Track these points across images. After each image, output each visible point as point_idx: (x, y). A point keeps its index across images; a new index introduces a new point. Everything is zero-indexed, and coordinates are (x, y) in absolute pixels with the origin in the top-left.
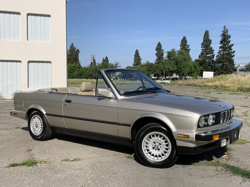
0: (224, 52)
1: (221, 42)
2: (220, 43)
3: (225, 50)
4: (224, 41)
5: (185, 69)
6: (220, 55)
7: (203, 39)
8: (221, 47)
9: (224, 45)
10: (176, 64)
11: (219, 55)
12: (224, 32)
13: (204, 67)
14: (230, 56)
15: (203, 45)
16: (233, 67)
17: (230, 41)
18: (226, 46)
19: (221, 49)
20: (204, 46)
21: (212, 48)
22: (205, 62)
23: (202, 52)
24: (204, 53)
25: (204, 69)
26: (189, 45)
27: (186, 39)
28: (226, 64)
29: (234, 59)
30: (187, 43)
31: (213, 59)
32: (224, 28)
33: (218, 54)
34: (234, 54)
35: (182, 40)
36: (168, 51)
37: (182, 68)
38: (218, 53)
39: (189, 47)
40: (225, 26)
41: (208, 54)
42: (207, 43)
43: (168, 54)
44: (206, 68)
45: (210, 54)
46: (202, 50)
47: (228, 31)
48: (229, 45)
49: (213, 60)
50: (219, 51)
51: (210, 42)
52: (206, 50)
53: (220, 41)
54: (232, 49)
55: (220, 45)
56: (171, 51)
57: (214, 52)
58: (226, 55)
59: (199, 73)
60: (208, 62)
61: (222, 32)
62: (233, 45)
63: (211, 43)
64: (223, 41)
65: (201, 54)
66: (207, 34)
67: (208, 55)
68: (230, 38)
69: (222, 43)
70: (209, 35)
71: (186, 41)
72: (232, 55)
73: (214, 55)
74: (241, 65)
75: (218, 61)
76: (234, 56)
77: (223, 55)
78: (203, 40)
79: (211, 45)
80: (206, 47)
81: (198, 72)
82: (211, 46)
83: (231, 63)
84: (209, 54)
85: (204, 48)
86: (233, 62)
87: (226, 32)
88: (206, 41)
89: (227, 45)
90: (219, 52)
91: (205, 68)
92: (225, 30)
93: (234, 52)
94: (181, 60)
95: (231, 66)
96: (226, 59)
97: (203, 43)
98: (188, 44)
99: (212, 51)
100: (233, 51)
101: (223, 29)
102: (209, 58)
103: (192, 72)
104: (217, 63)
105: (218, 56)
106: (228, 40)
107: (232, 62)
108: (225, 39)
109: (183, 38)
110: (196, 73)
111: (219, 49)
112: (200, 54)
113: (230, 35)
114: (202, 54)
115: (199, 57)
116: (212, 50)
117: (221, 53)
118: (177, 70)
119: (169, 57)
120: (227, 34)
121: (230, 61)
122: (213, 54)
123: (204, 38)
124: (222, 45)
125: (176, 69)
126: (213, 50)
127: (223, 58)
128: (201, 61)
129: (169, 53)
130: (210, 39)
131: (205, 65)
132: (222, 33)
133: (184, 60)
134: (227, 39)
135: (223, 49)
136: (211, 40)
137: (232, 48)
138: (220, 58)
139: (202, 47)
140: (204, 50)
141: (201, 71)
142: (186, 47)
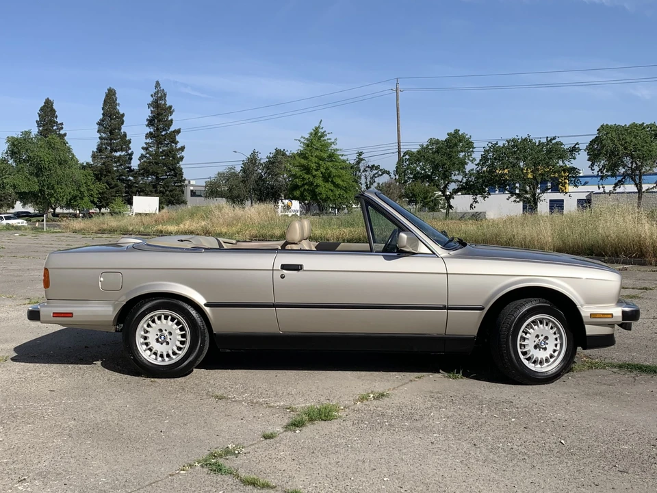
0: (158, 148)
1: (151, 122)
2: (147, 126)
3: (159, 143)
4: (159, 121)
5: (61, 189)
6: (148, 155)
7: (102, 112)
8: (149, 135)
9: (158, 129)
10: (37, 175)
11: (147, 153)
12: (157, 97)
13: (108, 184)
14: (174, 158)
15: (102, 127)
16: (181, 186)
17: (172, 120)
18: (163, 133)
19: (149, 141)
20: (105, 128)
21: (125, 135)
22: (110, 172)
23: (101, 143)
24: (106, 148)
25: (107, 188)
26: (62, 124)
27: (52, 106)
28: (163, 179)
29: (181, 166)
30: (56, 117)
31: (130, 164)
32: (156, 87)
33: (143, 152)
34: (183, 154)
35: (41, 110)
36: (12, 138)
37: (56, 186)
38: (143, 148)
39: (62, 128)
40: (158, 83)
41: (116, 151)
42: (111, 121)
43: (13, 144)
44: (113, 188)
45: (122, 150)
46: (99, 138)
47: (165, 95)
48: (170, 130)
49: (130, 168)
50: (146, 143)
51: (120, 119)
52: (111, 140)
53: (147, 120)
54: (178, 142)
55: (148, 130)
56: (19, 136)
57: (130, 145)
58: (162, 156)
59: (96, 200)
60: (117, 171)
61: (152, 96)
62: (178, 131)
63: (123, 121)
64: (154, 120)
65: (97, 149)
66: (110, 99)
67: (117, 154)
68: (171, 113)
69: (153, 125)
70: (117, 102)
71: (53, 112)
72: (179, 156)
73: (132, 154)
74: (193, 182)
75: (145, 170)
76: (182, 158)
77: (157, 154)
78: (103, 114)
79: (124, 129)
80: (111, 133)
81: (92, 196)
82: (122, 131)
83: (176, 176)
84: (119, 150)
85: (104, 135)
86: (181, 174)
87: (161, 98)
88: (109, 117)
89: (166, 130)
90: (145, 146)
91: (111, 188)
92: (158, 91)
93: (182, 149)
94: (51, 165)
95: (175, 183)
96: (165, 165)
97: (102, 120)
98: (59, 120)
99: (125, 143)
100: (179, 146)
101: (155, 91)
102: (119, 161)
103: (76, 197)
104: (143, 175)
105: (142, 157)
106: (167, 119)
107: (177, 174)
108: (160, 115)
109: (45, 103)
110: (86, 199)
111: (146, 139)
112: (95, 150)
113: (171, 107)
114: (100, 150)
115: (94, 156)
116: (126, 141)
117: (151, 149)
118: (41, 191)
119: (16, 153)
120: (165, 104)
121: (174, 170)
122: (130, 152)
123: (103, 109)
124: (152, 130)
125: (36, 188)
126: (130, 142)
127: (157, 163)
128: (99, 168)
129: (16, 143)
130: (121, 112)
131: (111, 180)
132: (151, 99)
133: (60, 164)
134: (165, 116)
135: (157, 141)
136: (123, 115)
137: (178, 138)
138: (150, 162)
139: (99, 131)
140: (104, 139)
141: (100, 193)
142: (55, 128)
